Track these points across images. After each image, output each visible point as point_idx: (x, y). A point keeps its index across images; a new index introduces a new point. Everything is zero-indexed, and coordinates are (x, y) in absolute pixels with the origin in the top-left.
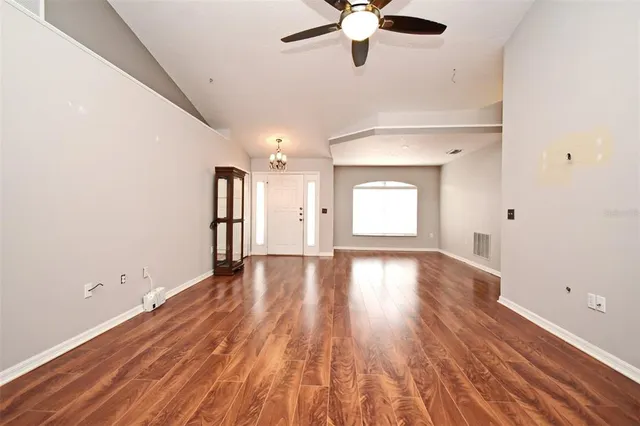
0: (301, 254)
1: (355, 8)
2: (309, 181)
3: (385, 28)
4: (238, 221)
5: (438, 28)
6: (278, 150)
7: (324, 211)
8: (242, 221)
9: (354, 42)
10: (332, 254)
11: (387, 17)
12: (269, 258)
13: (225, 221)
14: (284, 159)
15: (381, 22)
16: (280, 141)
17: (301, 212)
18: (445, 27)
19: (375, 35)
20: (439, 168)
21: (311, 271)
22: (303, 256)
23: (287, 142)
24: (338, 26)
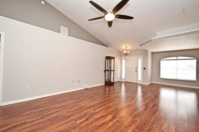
0: (136, 82)
1: (108, 13)
2: (139, 58)
3: (117, 18)
4: (112, 71)
5: (131, 18)
7: (144, 69)
8: (114, 71)
9: (108, 21)
10: (147, 84)
11: (117, 15)
12: (127, 83)
13: (108, 71)
14: (128, 52)
15: (116, 16)
16: (126, 47)
17: (136, 69)
18: (133, 18)
19: (114, 19)
21: (139, 88)
22: (137, 83)
23: (129, 47)
24: (104, 17)
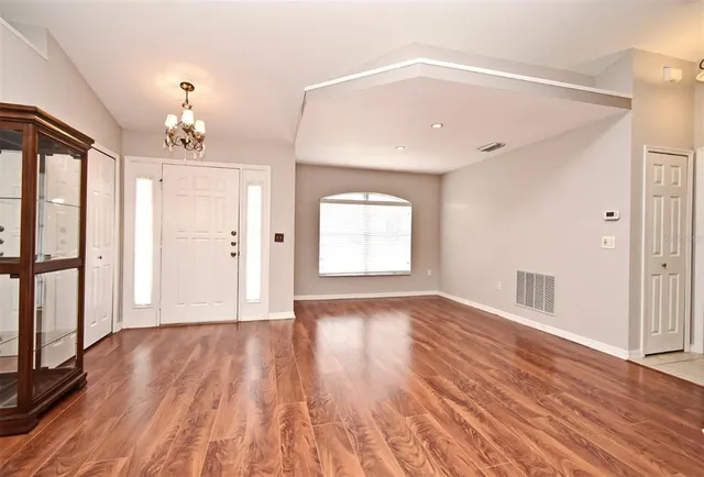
2: (250, 183)
6: (186, 104)
7: (279, 238)
10: (291, 315)
14: (200, 128)
16: (188, 87)
17: (235, 239)
20: (440, 177)
22: (238, 323)
23: (207, 93)
